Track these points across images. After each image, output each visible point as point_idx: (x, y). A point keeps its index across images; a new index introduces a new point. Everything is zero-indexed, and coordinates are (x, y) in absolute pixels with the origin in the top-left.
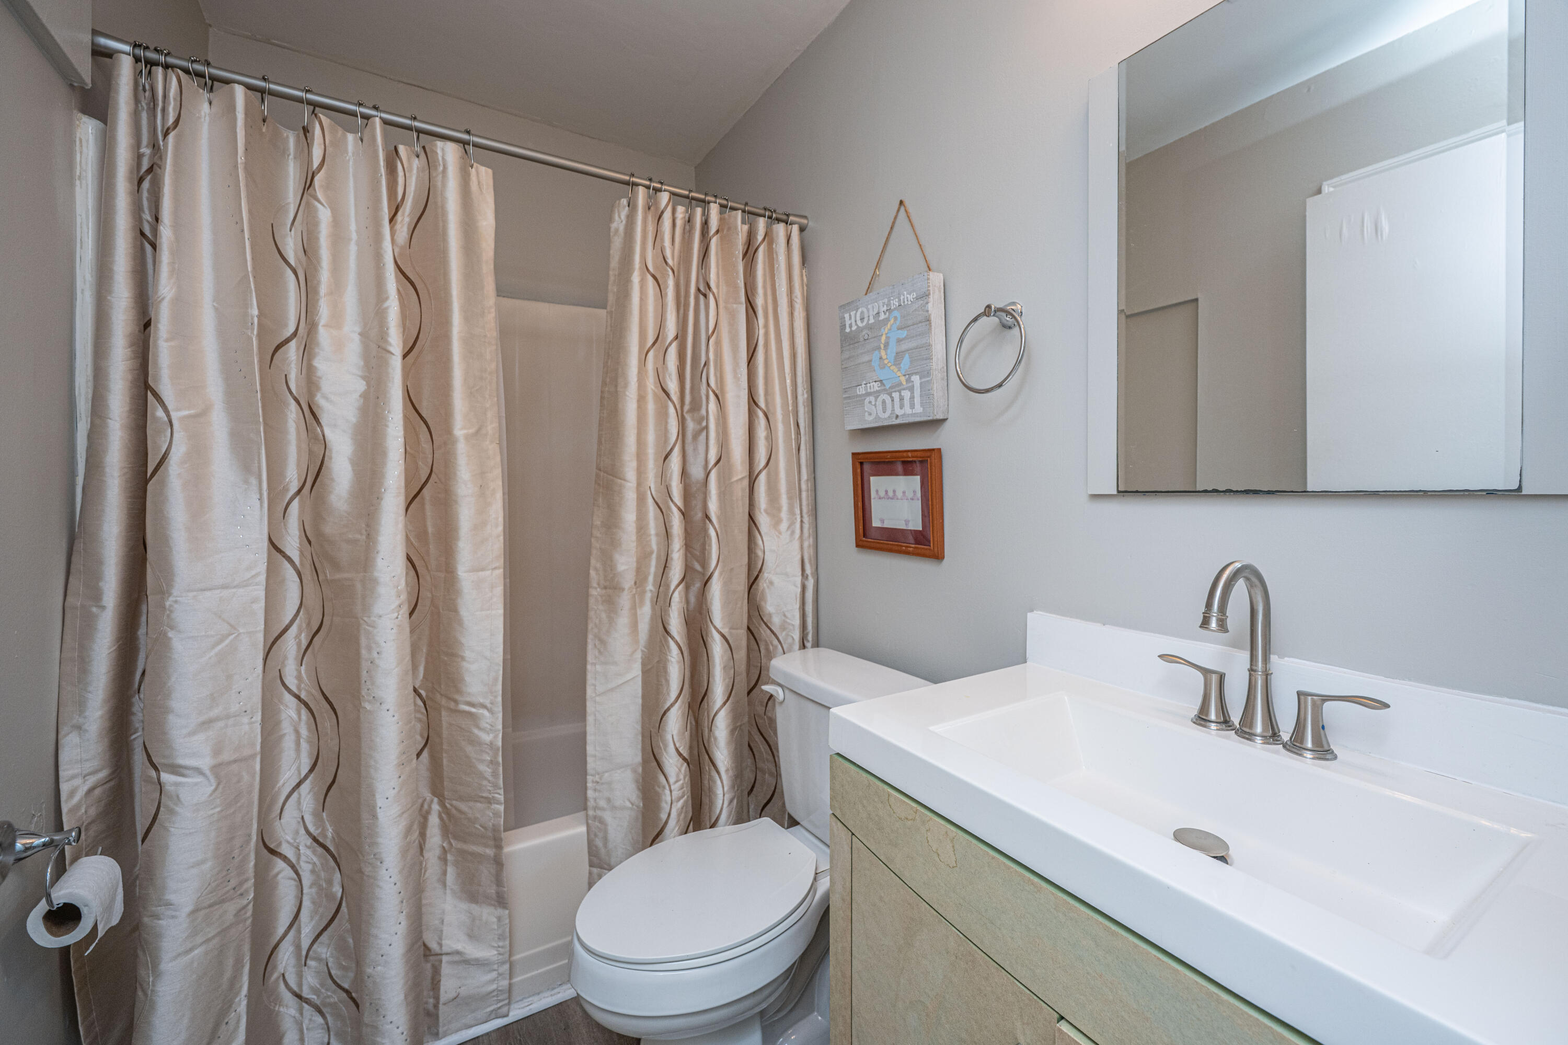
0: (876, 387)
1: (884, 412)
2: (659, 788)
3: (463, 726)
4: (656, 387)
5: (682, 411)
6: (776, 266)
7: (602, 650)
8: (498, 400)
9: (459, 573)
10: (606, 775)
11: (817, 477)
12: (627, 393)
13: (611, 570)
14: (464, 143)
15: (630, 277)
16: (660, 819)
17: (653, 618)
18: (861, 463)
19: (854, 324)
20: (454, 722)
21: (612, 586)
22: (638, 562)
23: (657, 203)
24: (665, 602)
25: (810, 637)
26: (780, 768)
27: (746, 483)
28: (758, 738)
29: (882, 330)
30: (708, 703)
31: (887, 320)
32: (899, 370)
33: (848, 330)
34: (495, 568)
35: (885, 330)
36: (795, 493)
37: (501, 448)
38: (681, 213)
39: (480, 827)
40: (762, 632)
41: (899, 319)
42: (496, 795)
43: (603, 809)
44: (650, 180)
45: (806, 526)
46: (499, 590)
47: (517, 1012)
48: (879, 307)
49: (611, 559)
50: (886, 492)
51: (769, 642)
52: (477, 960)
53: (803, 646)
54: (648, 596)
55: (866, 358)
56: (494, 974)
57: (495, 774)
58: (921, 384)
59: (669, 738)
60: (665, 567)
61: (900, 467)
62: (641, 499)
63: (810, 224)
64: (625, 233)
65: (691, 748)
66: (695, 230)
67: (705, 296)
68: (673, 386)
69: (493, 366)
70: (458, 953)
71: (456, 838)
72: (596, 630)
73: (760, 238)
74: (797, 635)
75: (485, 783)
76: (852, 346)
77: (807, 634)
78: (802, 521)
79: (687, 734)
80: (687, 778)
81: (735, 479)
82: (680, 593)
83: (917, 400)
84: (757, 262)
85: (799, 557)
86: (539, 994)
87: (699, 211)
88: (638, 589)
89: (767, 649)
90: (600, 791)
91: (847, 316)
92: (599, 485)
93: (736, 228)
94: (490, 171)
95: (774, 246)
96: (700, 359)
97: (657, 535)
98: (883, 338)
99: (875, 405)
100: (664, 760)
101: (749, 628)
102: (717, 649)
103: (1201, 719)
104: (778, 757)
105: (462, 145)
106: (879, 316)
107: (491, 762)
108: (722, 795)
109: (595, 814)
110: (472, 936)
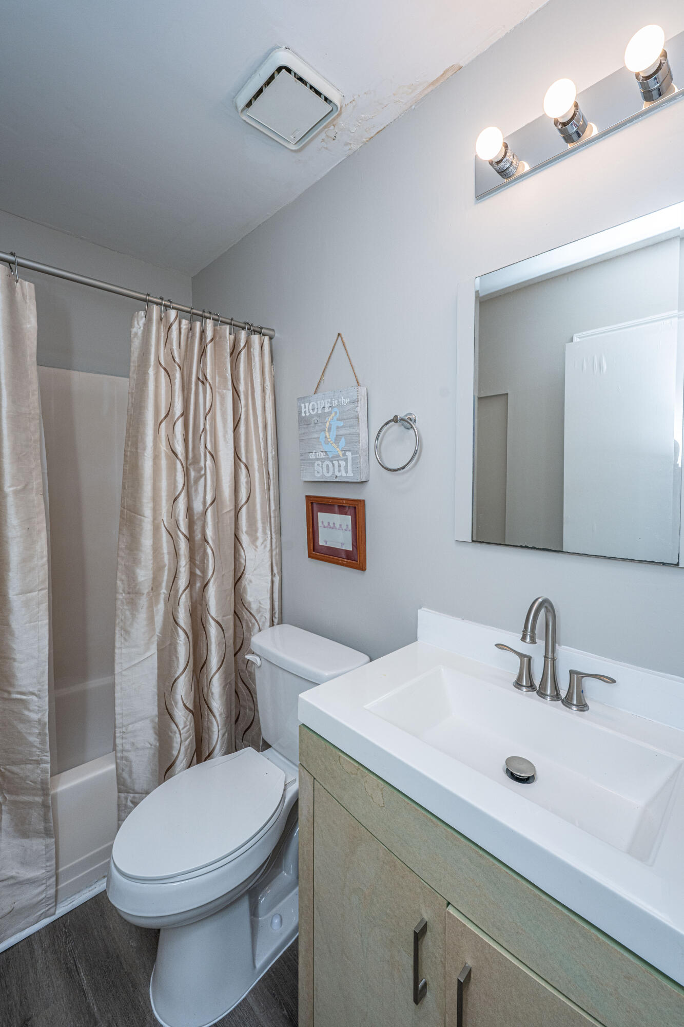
0: (322, 455)
1: (328, 473)
2: (171, 732)
3: (16, 710)
4: (167, 449)
5: (186, 464)
6: (253, 364)
7: (127, 637)
8: (41, 461)
9: (10, 596)
10: (131, 726)
11: (281, 508)
12: (146, 454)
13: (134, 581)
14: (10, 263)
15: (148, 370)
16: (173, 755)
17: (166, 613)
18: (312, 503)
19: (307, 411)
20: (7, 708)
21: (133, 592)
22: (154, 574)
23: (167, 317)
24: (175, 603)
25: (277, 615)
26: (257, 705)
27: (233, 513)
28: (241, 685)
29: (327, 419)
30: (207, 669)
31: (330, 413)
32: (338, 447)
33: (303, 415)
34: (41, 590)
35: (329, 419)
36: (267, 519)
37: (44, 498)
38: (184, 325)
39: (31, 783)
40: (245, 614)
41: (338, 414)
42: (44, 757)
43: (128, 751)
44: (162, 299)
45: (274, 541)
46: (45, 606)
47: (62, 909)
48: (325, 404)
49: (134, 573)
50: (329, 523)
51: (248, 620)
52: (28, 880)
53: (272, 624)
54: (162, 596)
55: (316, 436)
56: (43, 887)
57: (43, 742)
58: (352, 458)
59: (178, 697)
60: (175, 577)
61: (336, 508)
62: (156, 529)
63: (276, 335)
64: (143, 337)
65: (195, 702)
66: (196, 337)
67: (203, 383)
68: (179, 449)
69: (37, 436)
70: (12, 877)
71: (9, 792)
72: (121, 624)
73: (242, 344)
74: (268, 616)
75: (34, 749)
76: (306, 426)
77: (275, 613)
78: (271, 538)
79: (192, 693)
80: (193, 724)
81: (225, 511)
82: (186, 596)
83: (350, 468)
84: (240, 361)
85: (270, 563)
86: (79, 892)
87: (198, 324)
88: (154, 593)
89: (248, 626)
90: (126, 738)
91: (303, 405)
92: (123, 519)
93: (226, 337)
94: (32, 285)
95: (252, 350)
96: (199, 428)
97: (169, 553)
98: (328, 425)
99: (322, 467)
100: (175, 713)
101: (235, 612)
102: (213, 630)
103: (518, 684)
104: (256, 698)
105: (8, 264)
106: (325, 409)
107: (40, 734)
108: (217, 732)
109: (122, 755)
110: (24, 863)
